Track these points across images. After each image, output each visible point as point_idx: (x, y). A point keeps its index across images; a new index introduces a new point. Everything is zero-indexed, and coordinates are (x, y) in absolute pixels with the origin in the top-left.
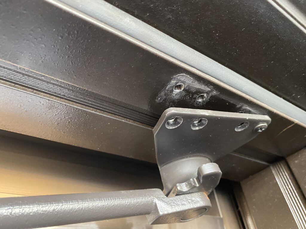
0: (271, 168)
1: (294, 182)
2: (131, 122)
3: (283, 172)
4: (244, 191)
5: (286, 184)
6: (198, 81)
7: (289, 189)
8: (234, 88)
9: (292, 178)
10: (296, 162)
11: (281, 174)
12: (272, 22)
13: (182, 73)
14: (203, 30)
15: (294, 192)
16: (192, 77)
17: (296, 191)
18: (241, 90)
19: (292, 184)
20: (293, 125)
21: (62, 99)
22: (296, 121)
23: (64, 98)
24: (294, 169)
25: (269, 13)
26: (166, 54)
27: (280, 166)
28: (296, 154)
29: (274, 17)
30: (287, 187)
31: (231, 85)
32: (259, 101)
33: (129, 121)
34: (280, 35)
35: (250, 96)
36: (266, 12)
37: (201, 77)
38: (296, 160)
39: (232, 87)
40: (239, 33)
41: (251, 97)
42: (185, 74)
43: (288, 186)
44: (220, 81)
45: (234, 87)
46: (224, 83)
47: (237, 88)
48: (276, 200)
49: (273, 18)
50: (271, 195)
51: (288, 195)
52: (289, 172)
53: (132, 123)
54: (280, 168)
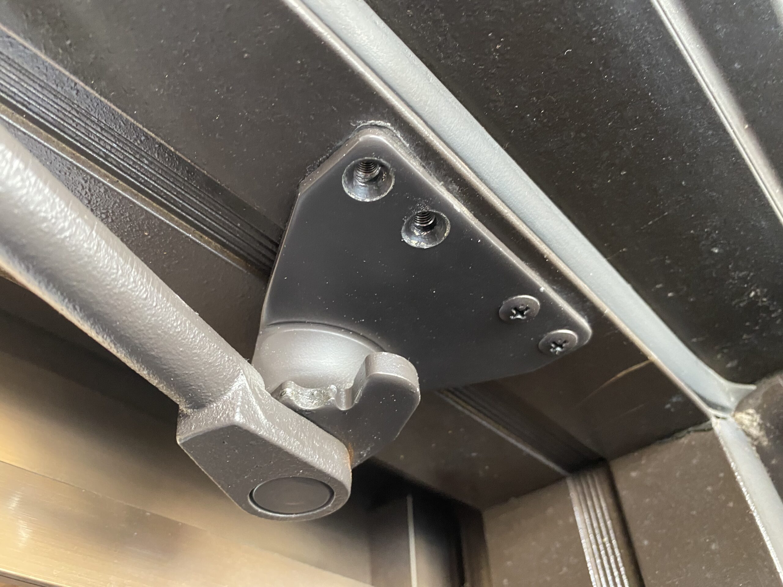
0: (570, 483)
1: (618, 529)
2: (211, 247)
3: (595, 499)
4: (488, 536)
5: (597, 531)
6: (421, 158)
7: (604, 544)
8: (514, 212)
9: (615, 515)
10: (634, 474)
11: (589, 503)
12: (643, 52)
13: (383, 118)
14: (463, 20)
15: (614, 553)
16: (408, 142)
17: (620, 552)
18: (529, 224)
19: (611, 532)
20: (642, 364)
21: (18, 116)
22: (654, 356)
23: (24, 113)
24: (623, 493)
25: (638, 21)
26: (351, 48)
27: (590, 482)
28: (636, 454)
29: (649, 39)
30: (598, 537)
31: (506, 202)
32: (572, 270)
33: (209, 244)
34: (656, 97)
35: (551, 249)
36: (633, 17)
37: (432, 147)
38: (634, 469)
39: (510, 208)
40: (554, 60)
41: (553, 252)
42: (392, 125)
43: (602, 537)
44: (481, 179)
45: (513, 209)
46: (491, 189)
47: (521, 216)
48: (565, 569)
49: (646, 41)
50: (555, 556)
51: (598, 561)
52: (611, 501)
53: (216, 250)
54: (591, 486)
